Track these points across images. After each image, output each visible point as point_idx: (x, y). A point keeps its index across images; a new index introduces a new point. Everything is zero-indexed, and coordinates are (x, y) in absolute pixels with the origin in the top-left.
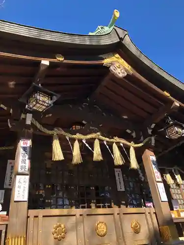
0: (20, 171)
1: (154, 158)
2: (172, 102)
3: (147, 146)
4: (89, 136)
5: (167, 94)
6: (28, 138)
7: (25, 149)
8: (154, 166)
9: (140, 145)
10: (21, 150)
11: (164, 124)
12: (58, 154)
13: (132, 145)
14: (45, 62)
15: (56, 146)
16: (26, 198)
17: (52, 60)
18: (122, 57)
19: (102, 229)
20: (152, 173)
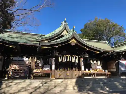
0: (53, 64)
1: (83, 60)
2: (87, 49)
3: (81, 57)
4: (66, 56)
5: (85, 47)
6: (54, 58)
7: (54, 60)
8: (82, 62)
9: (79, 57)
10: (53, 61)
11: (84, 53)
12: (60, 60)
13: (77, 57)
14: (57, 47)
15: (60, 58)
16: (54, 69)
17: (58, 46)
18: (74, 39)
19: (68, 74)
20: (82, 63)
